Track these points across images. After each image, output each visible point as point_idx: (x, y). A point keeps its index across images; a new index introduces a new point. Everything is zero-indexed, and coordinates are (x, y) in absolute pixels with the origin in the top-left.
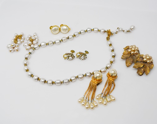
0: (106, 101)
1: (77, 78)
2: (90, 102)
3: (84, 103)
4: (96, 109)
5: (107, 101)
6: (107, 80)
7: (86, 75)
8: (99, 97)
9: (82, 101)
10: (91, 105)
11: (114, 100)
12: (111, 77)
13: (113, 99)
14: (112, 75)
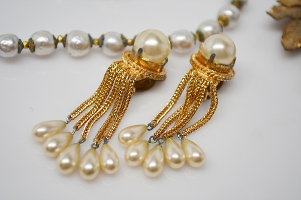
0: (162, 160)
1: (60, 45)
2: (86, 146)
3: (58, 142)
4: (106, 184)
5: (165, 160)
6: (187, 78)
7: (101, 42)
8: (132, 133)
9: (52, 136)
10: (85, 161)
11: (199, 160)
12: (206, 68)
13: (196, 155)
14: (213, 56)
